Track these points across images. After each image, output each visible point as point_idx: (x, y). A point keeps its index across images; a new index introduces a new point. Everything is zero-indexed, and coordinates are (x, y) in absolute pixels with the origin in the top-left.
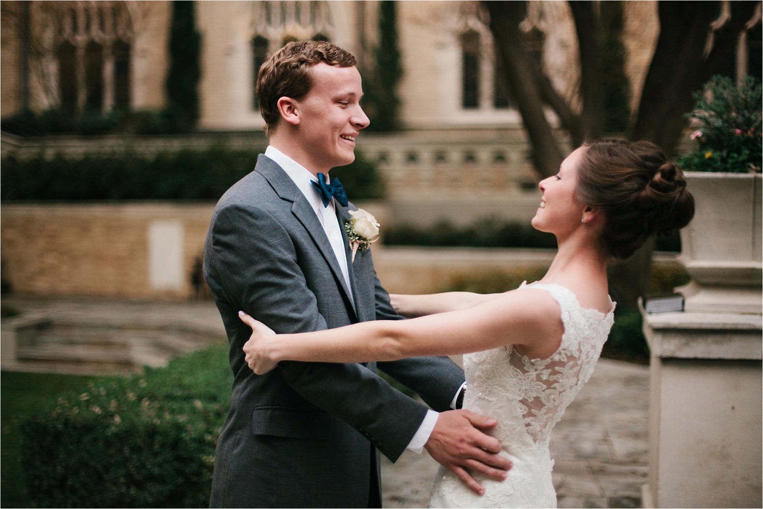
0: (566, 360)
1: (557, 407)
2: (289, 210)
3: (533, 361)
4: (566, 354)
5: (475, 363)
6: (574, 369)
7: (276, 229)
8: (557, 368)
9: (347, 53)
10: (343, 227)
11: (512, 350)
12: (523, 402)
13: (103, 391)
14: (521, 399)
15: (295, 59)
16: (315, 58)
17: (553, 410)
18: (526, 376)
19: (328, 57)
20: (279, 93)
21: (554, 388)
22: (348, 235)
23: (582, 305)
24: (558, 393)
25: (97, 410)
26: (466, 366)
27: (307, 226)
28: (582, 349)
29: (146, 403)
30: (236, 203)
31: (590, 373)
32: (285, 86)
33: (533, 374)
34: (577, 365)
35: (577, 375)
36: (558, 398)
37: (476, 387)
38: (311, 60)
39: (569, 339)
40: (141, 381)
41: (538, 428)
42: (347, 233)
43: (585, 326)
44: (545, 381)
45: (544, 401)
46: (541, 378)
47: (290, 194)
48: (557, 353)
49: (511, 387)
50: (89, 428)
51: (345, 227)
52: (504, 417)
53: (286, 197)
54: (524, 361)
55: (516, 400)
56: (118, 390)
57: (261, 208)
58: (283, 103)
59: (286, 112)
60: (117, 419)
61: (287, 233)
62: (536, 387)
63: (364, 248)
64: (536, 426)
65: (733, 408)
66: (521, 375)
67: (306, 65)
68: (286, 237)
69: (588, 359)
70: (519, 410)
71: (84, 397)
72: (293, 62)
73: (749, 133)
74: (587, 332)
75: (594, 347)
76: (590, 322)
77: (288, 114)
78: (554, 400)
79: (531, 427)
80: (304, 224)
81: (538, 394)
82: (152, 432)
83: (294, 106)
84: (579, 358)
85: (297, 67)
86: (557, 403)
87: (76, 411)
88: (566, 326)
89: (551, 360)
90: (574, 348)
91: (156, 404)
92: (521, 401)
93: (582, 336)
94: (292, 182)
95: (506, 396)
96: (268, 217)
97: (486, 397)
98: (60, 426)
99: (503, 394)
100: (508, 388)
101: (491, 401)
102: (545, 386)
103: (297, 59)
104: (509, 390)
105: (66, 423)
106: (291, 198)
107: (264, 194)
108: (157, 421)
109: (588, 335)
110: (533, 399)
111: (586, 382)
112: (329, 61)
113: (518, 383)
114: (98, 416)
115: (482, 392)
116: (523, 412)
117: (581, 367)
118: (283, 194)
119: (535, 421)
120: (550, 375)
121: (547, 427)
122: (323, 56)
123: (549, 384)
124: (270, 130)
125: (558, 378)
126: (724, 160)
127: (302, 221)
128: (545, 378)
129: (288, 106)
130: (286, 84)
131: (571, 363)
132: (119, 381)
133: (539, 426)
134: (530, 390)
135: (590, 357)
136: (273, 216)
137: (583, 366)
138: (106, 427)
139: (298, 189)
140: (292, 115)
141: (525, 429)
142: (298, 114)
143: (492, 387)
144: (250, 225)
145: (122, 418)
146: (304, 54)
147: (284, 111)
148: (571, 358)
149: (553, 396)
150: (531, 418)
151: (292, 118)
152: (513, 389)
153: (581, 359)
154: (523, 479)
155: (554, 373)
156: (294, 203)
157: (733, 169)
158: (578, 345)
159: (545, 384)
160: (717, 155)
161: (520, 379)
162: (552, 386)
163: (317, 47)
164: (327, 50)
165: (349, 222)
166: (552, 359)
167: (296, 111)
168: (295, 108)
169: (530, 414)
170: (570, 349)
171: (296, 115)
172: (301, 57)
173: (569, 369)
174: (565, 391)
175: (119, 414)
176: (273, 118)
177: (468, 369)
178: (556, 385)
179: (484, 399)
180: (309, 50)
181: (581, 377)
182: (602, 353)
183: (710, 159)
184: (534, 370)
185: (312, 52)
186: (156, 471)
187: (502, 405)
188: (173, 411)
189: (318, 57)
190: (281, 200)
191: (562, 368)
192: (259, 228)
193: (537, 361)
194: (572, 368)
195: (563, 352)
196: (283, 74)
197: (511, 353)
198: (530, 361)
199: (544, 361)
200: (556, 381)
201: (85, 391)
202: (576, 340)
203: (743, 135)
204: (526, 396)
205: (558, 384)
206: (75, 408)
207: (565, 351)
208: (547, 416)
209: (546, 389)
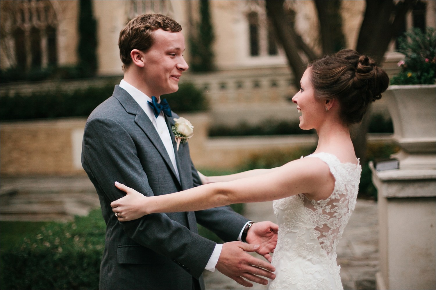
0: (339, 198)
1: (338, 228)
2: (132, 120)
3: (318, 202)
4: (338, 194)
5: (282, 210)
6: (345, 202)
7: (122, 133)
8: (334, 204)
9: (176, 23)
10: (171, 129)
11: (304, 197)
12: (317, 229)
13: (50, 233)
14: (315, 227)
15: (143, 26)
16: (156, 26)
17: (337, 231)
18: (316, 212)
19: (164, 25)
20: (132, 47)
21: (335, 217)
22: (174, 134)
23: (342, 162)
24: (337, 219)
25: (48, 244)
26: (277, 213)
27: (145, 130)
28: (347, 189)
29: (77, 239)
30: (98, 118)
31: (355, 204)
32: (136, 43)
33: (320, 210)
34: (346, 199)
35: (347, 206)
36: (338, 223)
37: (285, 225)
38: (153, 27)
39: (340, 184)
40: (73, 225)
41: (329, 244)
42: (173, 132)
43: (346, 174)
44: (329, 212)
45: (329, 226)
47: (134, 110)
48: (333, 194)
49: (308, 221)
50: (44, 255)
51: (172, 129)
52: (305, 241)
53: (131, 112)
54: (313, 203)
55: (312, 228)
56: (60, 231)
57: (114, 120)
58: (134, 53)
59: (135, 59)
60: (60, 250)
61: (130, 136)
62: (323, 218)
63: (185, 142)
64: (327, 242)
66: (312, 212)
67: (150, 30)
68: (130, 138)
69: (352, 195)
70: (315, 234)
71: (39, 237)
72: (142, 27)
73: (434, 60)
74: (348, 178)
75: (354, 186)
76: (348, 171)
77: (137, 60)
78: (336, 224)
79: (324, 244)
80: (143, 129)
81: (325, 222)
82: (82, 256)
83: (141, 55)
84: (347, 194)
85: (144, 31)
86: (338, 226)
87: (35, 246)
88: (335, 176)
89: (330, 200)
90: (342, 189)
91: (83, 239)
92: (315, 229)
93: (346, 180)
94: (136, 102)
95: (305, 227)
96: (117, 126)
97: (292, 231)
98: (26, 256)
99: (303, 226)
100: (306, 222)
101: (296, 232)
102: (329, 216)
103: (144, 26)
104: (306, 223)
105: (29, 254)
106: (134, 112)
107: (116, 111)
108: (84, 250)
109: (349, 179)
110: (322, 226)
111: (353, 210)
112: (164, 28)
113: (311, 217)
114: (48, 248)
115: (289, 228)
116: (317, 235)
117: (349, 200)
118: (129, 110)
119: (326, 240)
120: (331, 209)
121: (334, 242)
122: (161, 24)
123: (331, 214)
124: (125, 68)
125: (336, 210)
126: (419, 78)
127: (141, 127)
128: (328, 211)
129: (137, 55)
130: (136, 41)
131: (343, 199)
132: (60, 226)
133: (329, 243)
134: (320, 220)
135: (353, 193)
136: (121, 125)
137: (350, 200)
138: (53, 255)
139: (140, 107)
140: (140, 61)
141: (320, 246)
142: (143, 61)
143: (295, 223)
144: (106, 131)
145: (63, 248)
146: (149, 23)
147: (135, 58)
148: (342, 195)
149: (335, 222)
150: (323, 238)
151: (140, 63)
152: (309, 222)
153: (348, 195)
154: (323, 279)
155: (333, 207)
156: (137, 116)
157: (425, 83)
158: (344, 187)
159: (328, 215)
160: (414, 75)
161: (312, 215)
162: (333, 216)
163: (157, 19)
164: (164, 21)
165: (174, 126)
166: (330, 198)
167: (142, 59)
168: (142, 57)
169: (322, 236)
170: (340, 190)
171: (142, 61)
172: (147, 25)
174: (342, 217)
175: (61, 246)
176: (127, 61)
177: (278, 215)
178: (335, 214)
179: (291, 232)
180: (152, 20)
181: (350, 207)
182: (359, 190)
183: (411, 77)
184: (320, 208)
185: (154, 21)
186: (85, 280)
187: (303, 234)
188: (94, 243)
189: (158, 25)
190: (128, 114)
191: (338, 203)
192: (112, 133)
193: (321, 201)
194: (343, 202)
195: (336, 193)
196: (135, 35)
197: (304, 199)
198: (317, 202)
199: (325, 201)
200: (335, 212)
201: (40, 233)
202: (343, 183)
203: (429, 62)
204: (318, 225)
205: (337, 213)
206: (34, 244)
207: (338, 192)
208: (333, 236)
209: (330, 218)
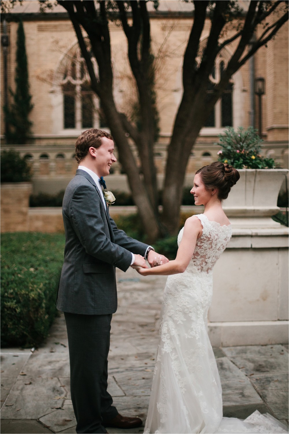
8: (202, 241)
19: (107, 135)
20: (90, 145)
21: (202, 248)
23: (209, 220)
24: (204, 250)
28: (211, 235)
32: (92, 143)
34: (210, 240)
35: (211, 244)
36: (204, 252)
38: (102, 135)
39: (205, 231)
45: (199, 253)
46: (198, 245)
48: (202, 236)
53: (94, 185)
58: (91, 149)
59: (92, 152)
62: (196, 248)
65: (239, 269)
67: (100, 137)
73: (243, 152)
78: (203, 253)
81: (197, 251)
84: (211, 238)
85: (97, 137)
86: (204, 254)
90: (208, 234)
102: (199, 248)
103: (97, 134)
120: (200, 243)
129: (93, 150)
131: (208, 239)
139: (95, 182)
142: (96, 154)
150: (196, 259)
151: (94, 155)
162: (202, 247)
166: (200, 238)
167: (95, 152)
168: (95, 151)
172: (99, 134)
173: (207, 241)
174: (207, 249)
178: (203, 247)
200: (203, 246)
202: (208, 231)
203: (240, 153)
207: (205, 235)
208: (202, 259)
209: (200, 249)
